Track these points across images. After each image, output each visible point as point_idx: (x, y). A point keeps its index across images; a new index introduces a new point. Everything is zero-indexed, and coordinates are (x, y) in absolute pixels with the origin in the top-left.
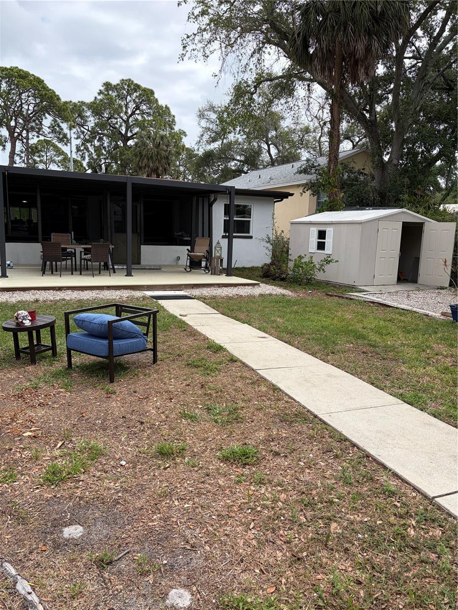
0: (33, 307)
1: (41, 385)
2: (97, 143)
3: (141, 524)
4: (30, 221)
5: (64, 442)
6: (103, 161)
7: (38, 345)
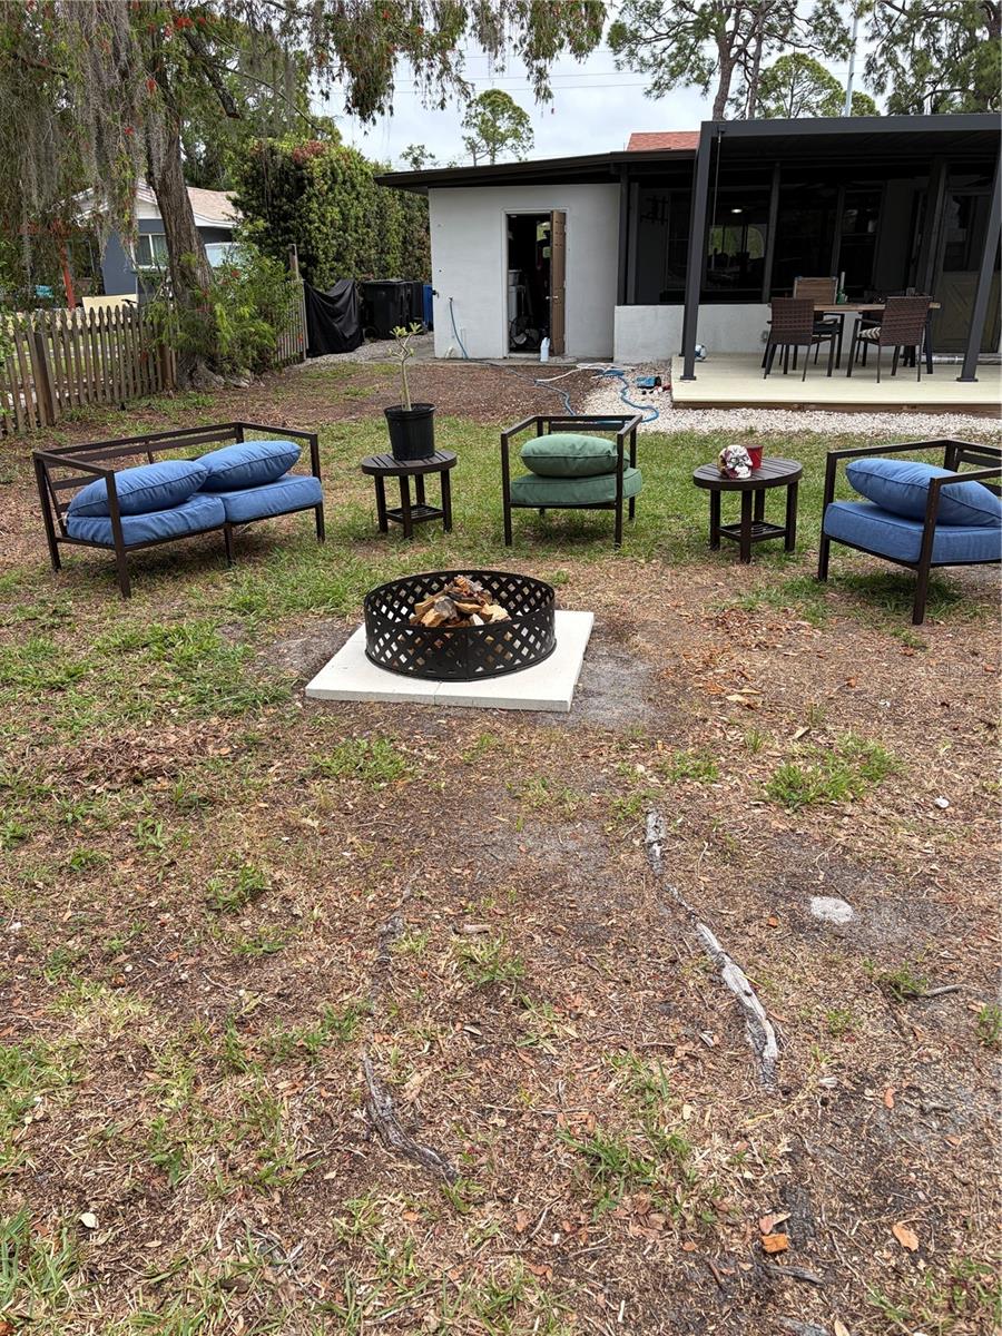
0: (752, 442)
1: (761, 606)
2: (919, 42)
3: (986, 943)
4: (742, 257)
5: (810, 730)
6: (929, 89)
7: (756, 523)
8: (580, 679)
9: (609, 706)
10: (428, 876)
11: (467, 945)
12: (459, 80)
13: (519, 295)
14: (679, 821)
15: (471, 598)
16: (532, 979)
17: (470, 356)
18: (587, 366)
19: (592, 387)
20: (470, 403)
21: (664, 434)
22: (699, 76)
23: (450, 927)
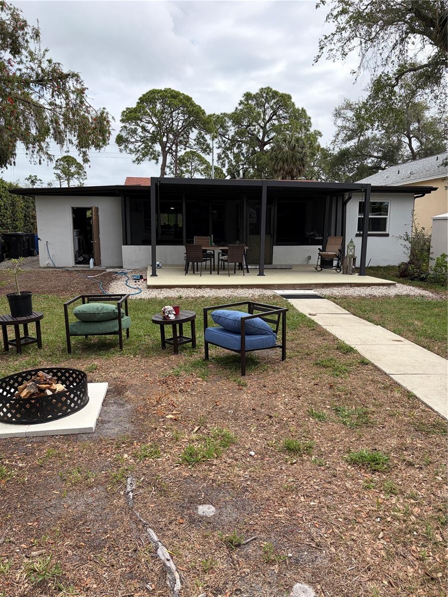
0: (177, 303)
1: (182, 373)
2: (236, 150)
3: (268, 514)
4: (176, 225)
5: (200, 427)
6: (241, 167)
7: (180, 337)
8: (100, 415)
9: (113, 427)
10: (14, 529)
11: (33, 562)
12: (47, 154)
13: (79, 240)
14: (142, 479)
15: (45, 382)
16: (65, 574)
17: (57, 266)
18: (111, 270)
19: (113, 279)
20: (55, 287)
21: (144, 300)
22: (154, 157)
23: (24, 555)
